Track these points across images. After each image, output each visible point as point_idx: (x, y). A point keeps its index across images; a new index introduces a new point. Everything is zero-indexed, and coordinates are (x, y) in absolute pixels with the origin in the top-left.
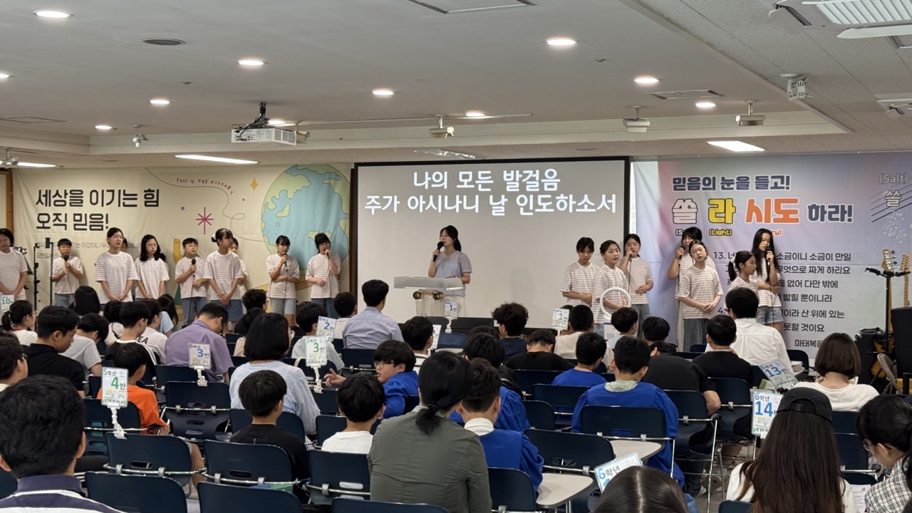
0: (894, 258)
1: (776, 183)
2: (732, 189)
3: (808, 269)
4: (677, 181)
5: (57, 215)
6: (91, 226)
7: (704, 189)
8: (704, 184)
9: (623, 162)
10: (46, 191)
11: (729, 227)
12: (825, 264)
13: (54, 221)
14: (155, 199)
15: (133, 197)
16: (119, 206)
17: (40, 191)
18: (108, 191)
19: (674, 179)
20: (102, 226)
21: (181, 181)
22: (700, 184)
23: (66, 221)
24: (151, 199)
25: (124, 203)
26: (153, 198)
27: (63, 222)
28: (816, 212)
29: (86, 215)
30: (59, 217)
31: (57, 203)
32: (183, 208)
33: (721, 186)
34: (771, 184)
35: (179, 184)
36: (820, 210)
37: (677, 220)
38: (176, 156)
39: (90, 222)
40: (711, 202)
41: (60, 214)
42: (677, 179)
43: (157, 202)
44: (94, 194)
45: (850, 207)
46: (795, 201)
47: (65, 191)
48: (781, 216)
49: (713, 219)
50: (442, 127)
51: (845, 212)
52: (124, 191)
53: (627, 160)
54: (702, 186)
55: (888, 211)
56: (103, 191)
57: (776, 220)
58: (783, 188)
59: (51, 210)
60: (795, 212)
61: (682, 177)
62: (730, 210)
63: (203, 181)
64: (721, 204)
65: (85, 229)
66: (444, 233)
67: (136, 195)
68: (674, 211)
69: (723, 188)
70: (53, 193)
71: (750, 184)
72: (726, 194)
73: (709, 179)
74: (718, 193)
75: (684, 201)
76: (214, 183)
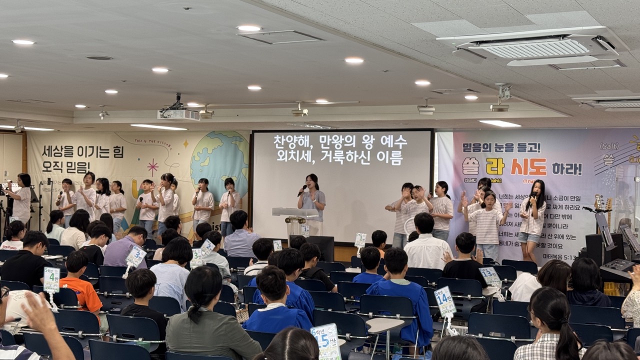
0: (602, 200)
1: (531, 148)
2: (502, 151)
3: (552, 207)
4: (466, 146)
5: (56, 163)
6: (78, 170)
7: (483, 151)
8: (484, 148)
9: (429, 132)
10: (49, 146)
11: (500, 177)
12: (564, 203)
13: (54, 166)
14: (121, 153)
15: (106, 151)
16: (97, 157)
17: (45, 147)
18: (90, 147)
19: (464, 145)
21: (138, 141)
23: (62, 167)
24: (119, 153)
25: (100, 155)
26: (119, 152)
27: (60, 168)
28: (558, 168)
29: (75, 163)
30: (58, 164)
31: (56, 155)
32: (139, 159)
33: (495, 149)
34: (528, 149)
35: (136, 143)
36: (560, 166)
37: (465, 172)
38: (131, 125)
39: (78, 168)
40: (488, 160)
41: (58, 162)
42: (466, 144)
43: (122, 155)
44: (80, 149)
45: (580, 165)
46: (544, 160)
47: (62, 147)
48: (535, 170)
49: (489, 171)
50: (300, 109)
51: (576, 168)
52: (100, 147)
53: (433, 131)
54: (482, 149)
55: (605, 168)
56: (86, 147)
57: (531, 173)
58: (536, 151)
59: (52, 159)
60: (544, 168)
61: (469, 143)
62: (501, 166)
63: (152, 141)
64: (495, 161)
65: (75, 173)
66: (309, 178)
67: (108, 150)
68: (464, 166)
69: (496, 151)
70: (54, 148)
71: (514, 149)
72: (498, 155)
73: (487, 144)
74: (493, 154)
75: (470, 159)
76: (160, 142)
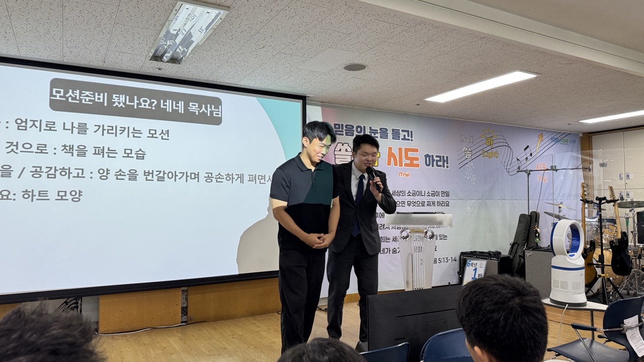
1: (404, 136)
3: (426, 203)
4: (337, 126)
8: (357, 131)
9: (300, 101)
12: (436, 199)
22: (354, 131)
28: (429, 160)
34: (401, 137)
36: (431, 158)
42: (337, 125)
45: (447, 157)
46: (416, 150)
48: (409, 162)
51: (444, 160)
53: (304, 100)
55: (466, 161)
57: (406, 165)
58: (409, 140)
60: (417, 159)
61: (340, 123)
68: (336, 153)
71: (388, 135)
73: (360, 127)
75: (343, 145)
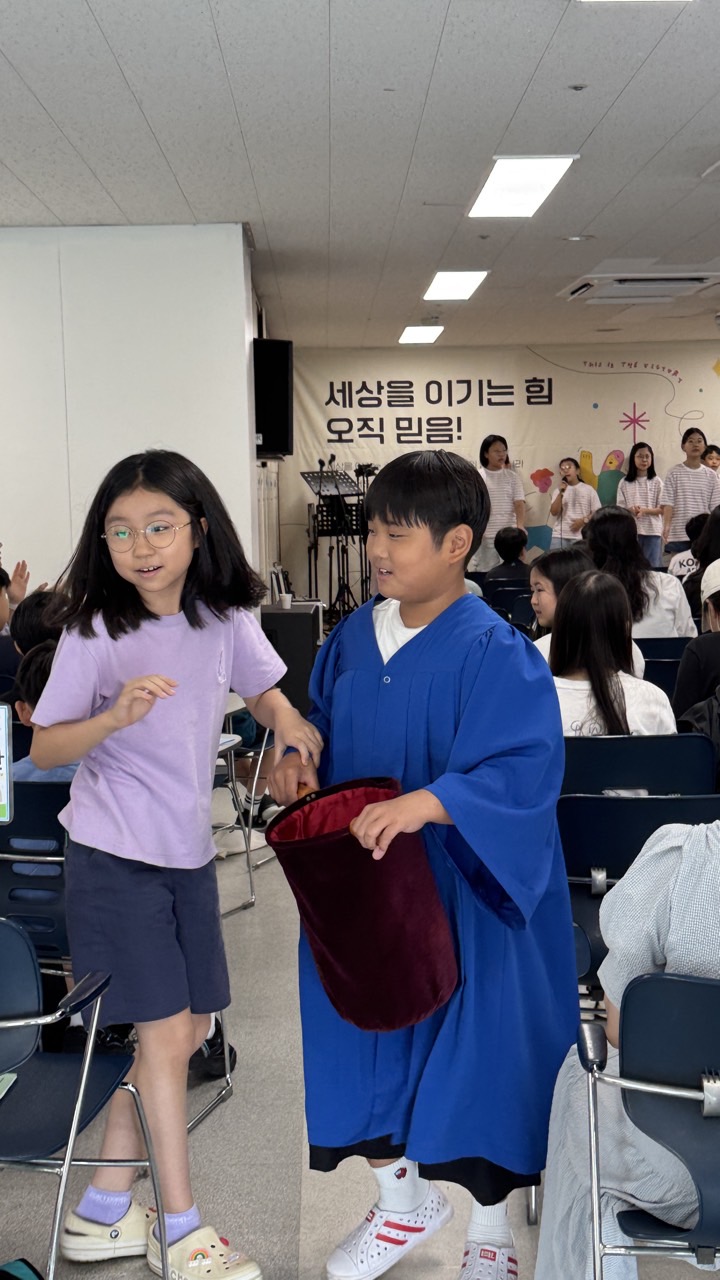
5: (365, 422)
6: (429, 436)
10: (344, 384)
13: (359, 430)
14: (545, 392)
15: (507, 390)
16: (481, 404)
17: (332, 384)
18: (459, 382)
20: (451, 436)
21: (591, 365)
23: (382, 429)
24: (539, 392)
25: (488, 400)
26: (541, 391)
27: (377, 431)
29: (420, 420)
30: (370, 423)
31: (364, 402)
32: (596, 406)
35: (587, 368)
39: (428, 430)
41: (372, 420)
43: (550, 397)
44: (434, 388)
47: (379, 383)
52: (489, 382)
56: (450, 383)
59: (354, 413)
63: (630, 365)
65: (420, 442)
67: (512, 387)
70: (356, 386)
76: (650, 366)
